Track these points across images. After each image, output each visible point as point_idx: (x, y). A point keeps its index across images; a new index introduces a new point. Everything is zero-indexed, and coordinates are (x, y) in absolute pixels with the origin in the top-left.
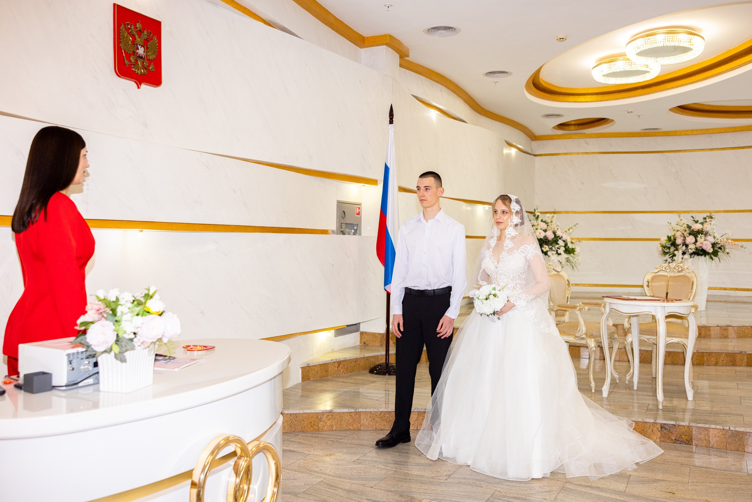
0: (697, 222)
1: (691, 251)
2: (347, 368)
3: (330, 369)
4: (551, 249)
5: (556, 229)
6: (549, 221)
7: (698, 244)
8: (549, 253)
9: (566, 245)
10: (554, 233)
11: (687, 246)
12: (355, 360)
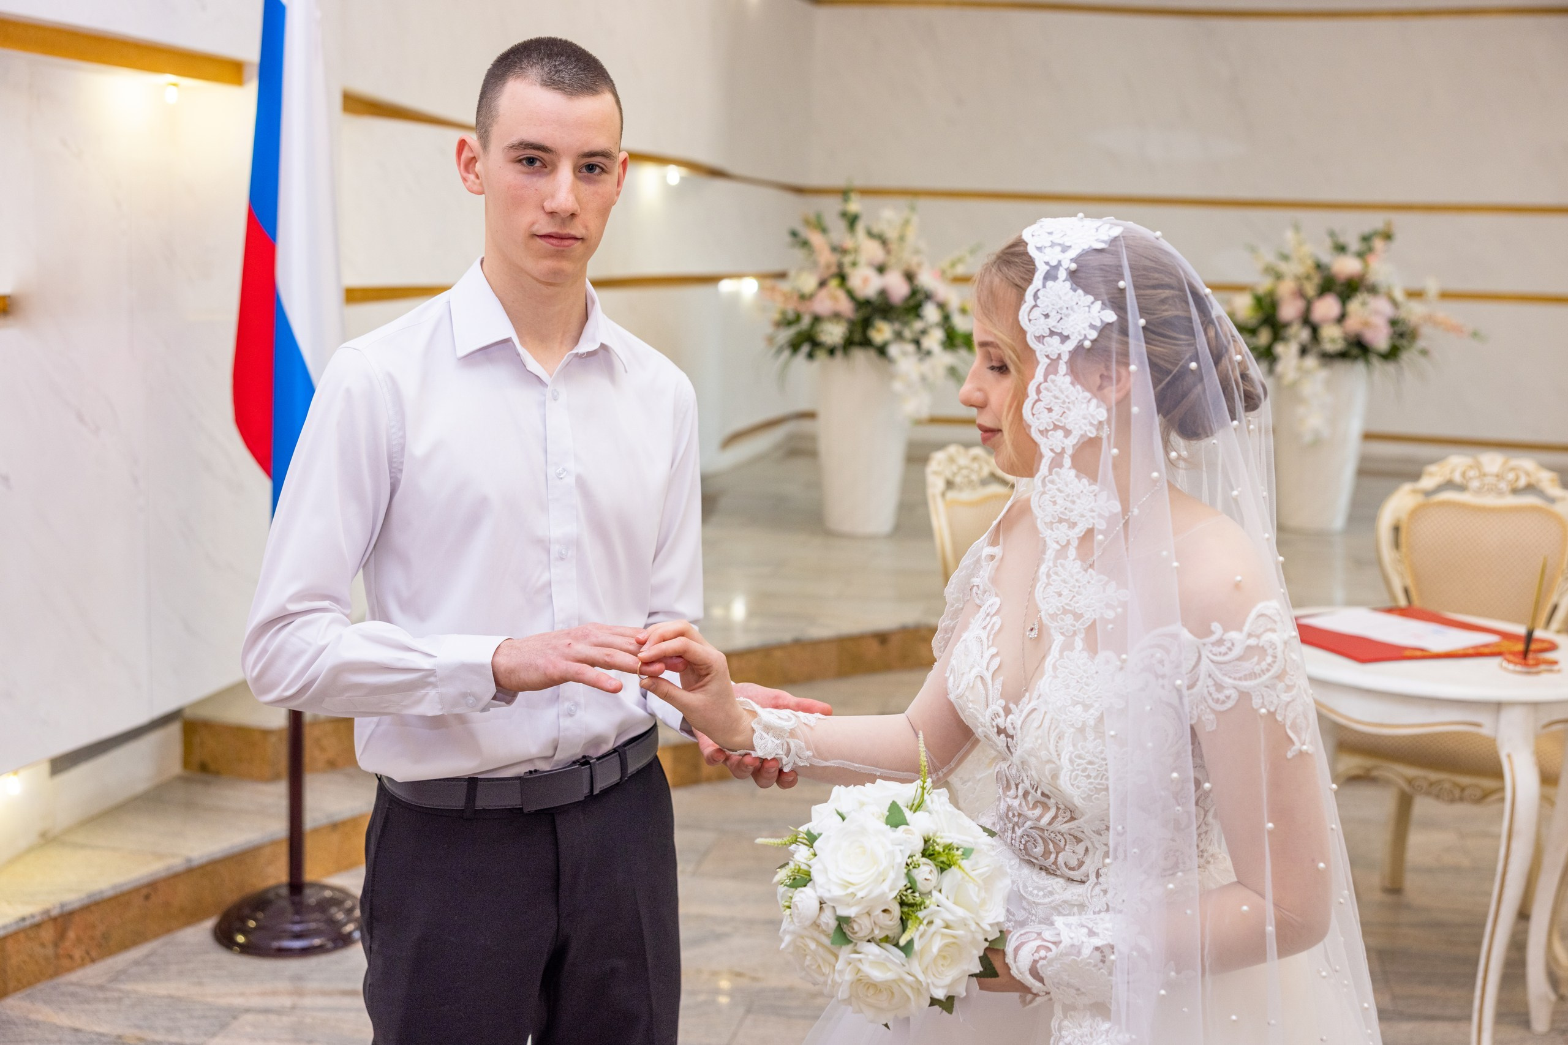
0: (1341, 249)
1: (1329, 347)
2: (106, 937)
3: (14, 961)
4: (899, 336)
5: (914, 261)
6: (892, 234)
7: (1353, 324)
8: (894, 350)
9: (946, 318)
10: (910, 277)
11: (1315, 330)
12: (145, 891)
